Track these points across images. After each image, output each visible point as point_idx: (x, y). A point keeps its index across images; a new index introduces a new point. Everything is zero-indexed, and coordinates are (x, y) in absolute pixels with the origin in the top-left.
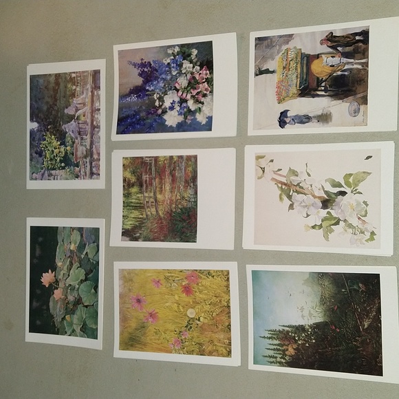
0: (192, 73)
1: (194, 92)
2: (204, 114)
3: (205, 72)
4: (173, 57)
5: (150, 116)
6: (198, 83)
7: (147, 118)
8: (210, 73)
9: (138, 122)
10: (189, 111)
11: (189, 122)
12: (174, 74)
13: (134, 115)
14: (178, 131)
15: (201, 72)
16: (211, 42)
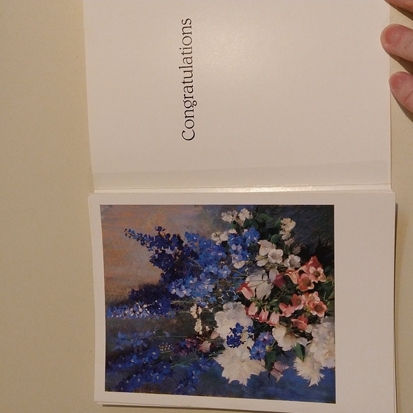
0: (282, 269)
1: (288, 311)
2: (314, 361)
3: (313, 271)
4: (234, 231)
5: (183, 354)
6: (298, 292)
7: (177, 359)
8: (326, 274)
9: (157, 365)
10: (278, 350)
11: (279, 377)
12: (238, 266)
13: (144, 349)
14: (254, 395)
15: (303, 268)
16: (332, 207)
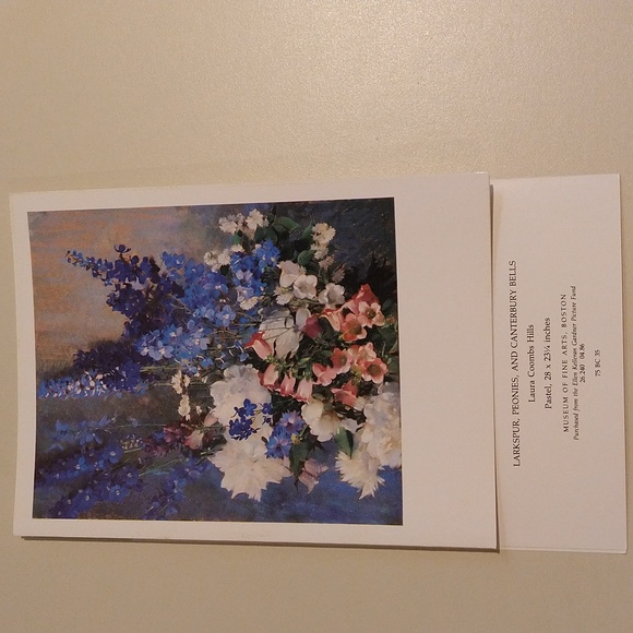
0: (316, 308)
1: (326, 377)
2: (368, 458)
3: (364, 309)
4: (239, 248)
5: (159, 453)
6: (341, 345)
7: (150, 461)
8: (385, 312)
9: (116, 472)
10: (310, 441)
11: (312, 484)
12: (247, 305)
13: (97, 448)
14: (271, 516)
15: (349, 305)
16: (391, 201)
